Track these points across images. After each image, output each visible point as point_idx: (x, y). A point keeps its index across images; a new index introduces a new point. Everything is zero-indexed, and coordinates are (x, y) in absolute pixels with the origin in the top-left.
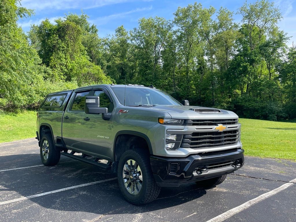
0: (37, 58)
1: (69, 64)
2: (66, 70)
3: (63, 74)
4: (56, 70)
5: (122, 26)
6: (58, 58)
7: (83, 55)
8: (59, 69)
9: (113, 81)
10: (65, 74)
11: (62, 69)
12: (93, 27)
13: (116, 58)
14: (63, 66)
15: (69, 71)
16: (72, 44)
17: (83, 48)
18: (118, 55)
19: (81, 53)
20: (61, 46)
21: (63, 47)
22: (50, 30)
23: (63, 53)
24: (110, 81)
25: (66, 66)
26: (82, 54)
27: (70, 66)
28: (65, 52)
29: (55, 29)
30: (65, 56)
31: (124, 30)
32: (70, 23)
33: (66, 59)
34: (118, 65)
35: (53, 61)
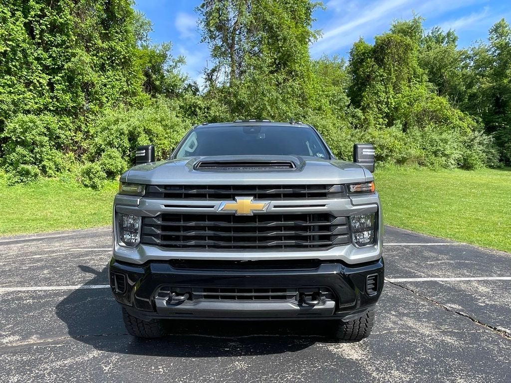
0: (343, 98)
1: (391, 100)
2: (386, 110)
3: (381, 116)
4: (371, 112)
5: (503, 20)
6: (374, 93)
7: (420, 82)
8: (376, 109)
9: (476, 119)
10: (386, 116)
11: (380, 109)
12: (449, 35)
13: (482, 78)
14: (382, 104)
15: (392, 111)
16: (396, 68)
17: (420, 71)
18: (487, 73)
19: (416, 81)
20: (378, 74)
21: (382, 76)
22: (364, 54)
23: (382, 84)
24: (470, 119)
25: (387, 103)
26: (418, 82)
27: (394, 104)
28: (385, 82)
29: (370, 51)
30: (386, 88)
31: (506, 27)
32: (393, 36)
33: (386, 93)
34: (486, 90)
35: (367, 98)
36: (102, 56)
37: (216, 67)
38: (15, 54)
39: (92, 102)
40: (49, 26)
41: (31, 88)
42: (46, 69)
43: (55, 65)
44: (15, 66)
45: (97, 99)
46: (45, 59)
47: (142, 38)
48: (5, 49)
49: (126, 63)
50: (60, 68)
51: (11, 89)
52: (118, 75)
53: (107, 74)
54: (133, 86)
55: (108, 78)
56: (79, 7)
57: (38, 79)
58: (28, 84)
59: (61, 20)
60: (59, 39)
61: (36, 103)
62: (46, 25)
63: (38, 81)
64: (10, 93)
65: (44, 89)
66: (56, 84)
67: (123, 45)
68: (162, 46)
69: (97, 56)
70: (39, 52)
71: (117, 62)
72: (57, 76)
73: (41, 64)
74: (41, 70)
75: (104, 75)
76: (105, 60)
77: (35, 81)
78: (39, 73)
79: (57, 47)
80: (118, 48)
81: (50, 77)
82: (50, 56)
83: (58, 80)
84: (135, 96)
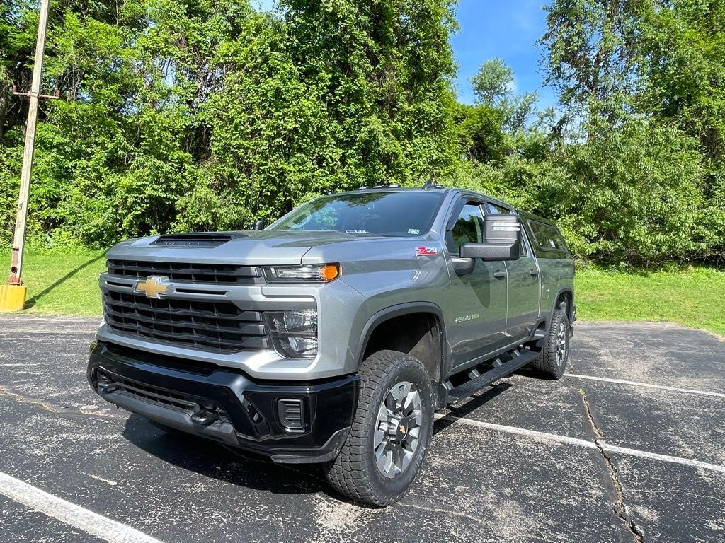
36: (408, 121)
37: (564, 118)
38: (306, 131)
39: (393, 176)
40: (343, 96)
41: (324, 164)
42: (339, 142)
43: (348, 137)
44: (306, 143)
45: (399, 172)
46: (339, 132)
47: (498, 92)
48: (294, 126)
49: (437, 126)
50: (353, 141)
51: (301, 167)
52: (427, 141)
53: (414, 141)
54: (445, 154)
55: (415, 146)
56: (378, 69)
57: (330, 154)
58: (321, 161)
59: (355, 87)
60: (353, 107)
61: (328, 180)
62: (340, 95)
63: (330, 157)
64: (299, 171)
65: (335, 165)
66: (349, 158)
67: (434, 105)
68: (525, 97)
69: (402, 122)
70: (334, 125)
71: (426, 126)
72: (351, 149)
73: (334, 137)
74: (334, 145)
75: (409, 143)
76: (411, 126)
77: (327, 157)
78: (333, 148)
79: (350, 117)
80: (427, 109)
81: (343, 151)
82: (344, 129)
83: (351, 154)
84: (447, 165)
